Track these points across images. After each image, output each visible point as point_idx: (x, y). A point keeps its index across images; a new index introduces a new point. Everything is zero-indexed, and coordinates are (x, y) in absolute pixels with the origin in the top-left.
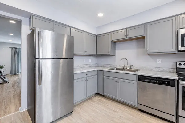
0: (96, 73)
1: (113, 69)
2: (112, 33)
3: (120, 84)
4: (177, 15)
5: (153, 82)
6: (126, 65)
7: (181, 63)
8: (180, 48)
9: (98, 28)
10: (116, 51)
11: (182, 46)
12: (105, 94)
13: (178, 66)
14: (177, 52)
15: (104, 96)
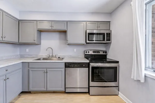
0: (21, 66)
1: (39, 59)
2: (38, 22)
3: (48, 74)
4: (86, 21)
5: (76, 67)
6: (51, 55)
7: (87, 51)
8: (88, 42)
9: (20, 12)
10: (42, 41)
11: (89, 40)
12: (31, 89)
13: (86, 53)
14: (85, 44)
15: (29, 92)
